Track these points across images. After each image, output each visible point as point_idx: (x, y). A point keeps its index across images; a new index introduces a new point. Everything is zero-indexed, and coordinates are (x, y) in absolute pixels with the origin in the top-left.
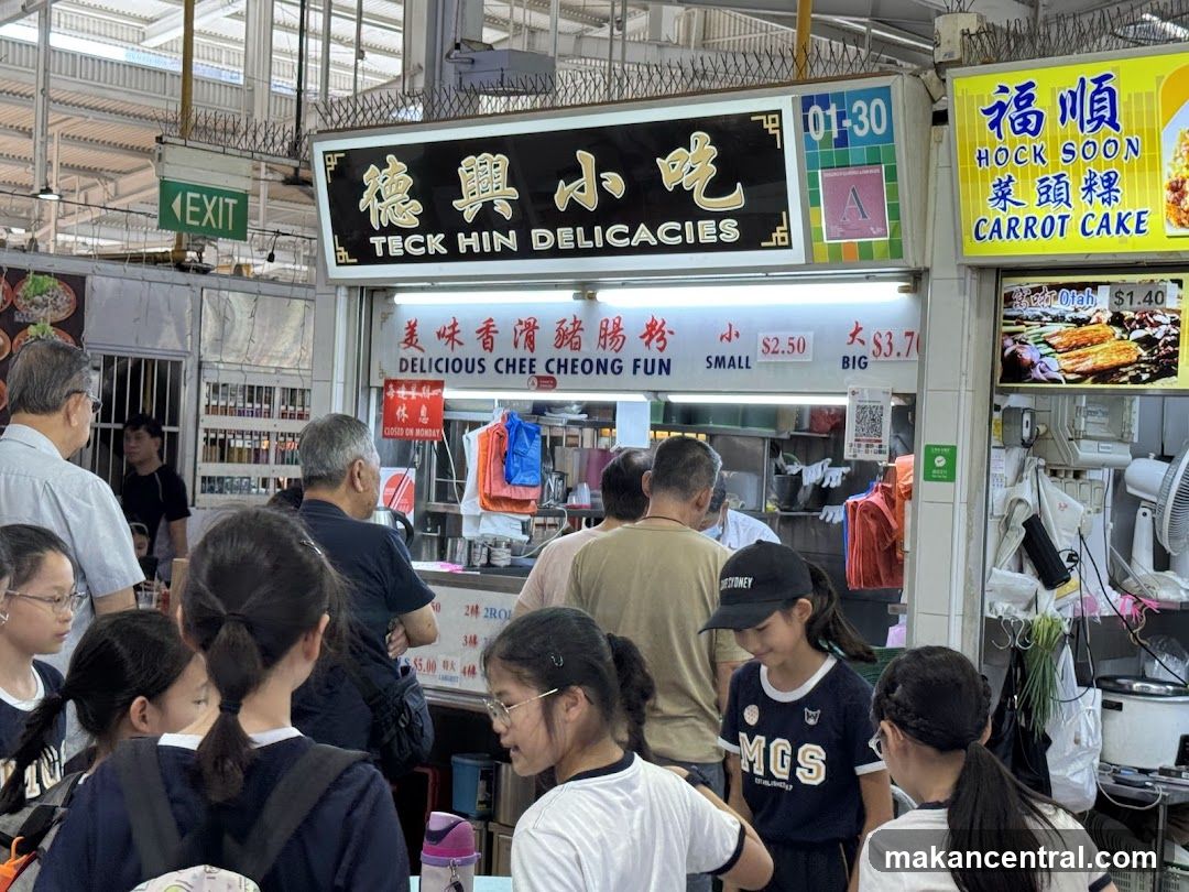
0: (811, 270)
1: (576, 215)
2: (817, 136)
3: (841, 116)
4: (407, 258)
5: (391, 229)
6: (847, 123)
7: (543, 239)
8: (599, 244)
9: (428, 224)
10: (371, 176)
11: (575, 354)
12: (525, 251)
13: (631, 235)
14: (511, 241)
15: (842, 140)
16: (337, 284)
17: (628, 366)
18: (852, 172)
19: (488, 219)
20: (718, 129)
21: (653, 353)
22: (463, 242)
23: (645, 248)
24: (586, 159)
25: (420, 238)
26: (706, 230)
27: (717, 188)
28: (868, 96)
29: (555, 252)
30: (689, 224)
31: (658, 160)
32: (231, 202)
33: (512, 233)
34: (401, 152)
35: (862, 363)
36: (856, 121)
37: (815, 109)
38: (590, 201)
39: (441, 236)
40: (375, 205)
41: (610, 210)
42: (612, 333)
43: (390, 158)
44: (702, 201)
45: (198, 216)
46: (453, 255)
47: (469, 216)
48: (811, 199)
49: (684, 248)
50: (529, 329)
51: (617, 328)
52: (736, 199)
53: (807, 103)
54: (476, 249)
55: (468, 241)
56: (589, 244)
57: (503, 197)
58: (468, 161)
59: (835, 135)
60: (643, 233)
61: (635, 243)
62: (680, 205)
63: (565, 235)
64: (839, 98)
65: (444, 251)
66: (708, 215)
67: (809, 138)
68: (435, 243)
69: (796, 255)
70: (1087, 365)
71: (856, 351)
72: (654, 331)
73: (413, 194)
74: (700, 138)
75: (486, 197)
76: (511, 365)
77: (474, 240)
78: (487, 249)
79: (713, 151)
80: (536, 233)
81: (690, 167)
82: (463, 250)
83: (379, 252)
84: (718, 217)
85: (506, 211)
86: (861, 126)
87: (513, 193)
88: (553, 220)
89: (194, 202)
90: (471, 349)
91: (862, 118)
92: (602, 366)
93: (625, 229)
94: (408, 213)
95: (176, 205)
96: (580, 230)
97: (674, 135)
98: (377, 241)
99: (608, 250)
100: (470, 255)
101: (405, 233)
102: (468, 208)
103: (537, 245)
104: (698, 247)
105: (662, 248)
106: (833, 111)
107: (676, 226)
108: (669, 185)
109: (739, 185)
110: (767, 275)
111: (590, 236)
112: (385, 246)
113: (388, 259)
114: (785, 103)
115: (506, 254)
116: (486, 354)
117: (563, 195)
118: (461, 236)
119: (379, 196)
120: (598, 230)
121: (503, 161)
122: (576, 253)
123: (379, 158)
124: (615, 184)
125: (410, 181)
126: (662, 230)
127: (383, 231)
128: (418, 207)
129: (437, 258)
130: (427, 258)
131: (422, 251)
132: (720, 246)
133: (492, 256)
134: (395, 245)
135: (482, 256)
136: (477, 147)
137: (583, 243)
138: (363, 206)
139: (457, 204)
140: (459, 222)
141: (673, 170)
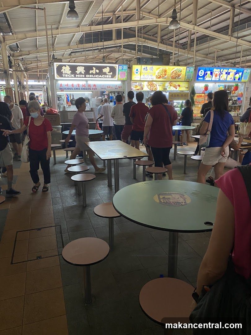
1: (92, 74)
4: (68, 77)
5: (66, 74)
9: (71, 74)
10: (64, 67)
11: (85, 88)
12: (85, 77)
14: (84, 76)
15: (122, 69)
17: (92, 89)
18: (123, 72)
19: (81, 73)
20: (110, 67)
21: (95, 87)
22: (77, 76)
23: (100, 78)
24: (94, 68)
26: (107, 76)
27: (109, 72)
29: (89, 77)
30: (106, 76)
34: (69, 65)
36: (124, 68)
37: (120, 66)
38: (94, 73)
39: (74, 75)
40: (64, 71)
41: (96, 74)
42: (90, 85)
43: (67, 66)
44: (107, 73)
46: (75, 77)
47: (78, 73)
48: (119, 74)
49: (105, 78)
50: (79, 85)
52: (111, 73)
56: (94, 77)
57: (83, 72)
58: (78, 67)
60: (100, 76)
62: (105, 74)
63: (91, 76)
66: (108, 75)
67: (119, 69)
68: (73, 76)
69: (117, 79)
70: (137, 89)
71: (116, 87)
72: (94, 85)
73: (70, 70)
75: (81, 71)
76: (76, 89)
77: (78, 76)
79: (109, 69)
80: (87, 75)
81: (106, 70)
83: (64, 76)
87: (85, 71)
88: (89, 74)
90: (71, 87)
92: (89, 89)
93: (98, 76)
94: (69, 72)
96: (93, 75)
98: (64, 75)
99: (96, 78)
100: (78, 77)
101: (68, 74)
102: (78, 72)
103: (87, 77)
104: (106, 78)
105: (102, 78)
106: (122, 67)
107: (104, 76)
108: (104, 71)
110: (113, 81)
112: (65, 76)
113: (65, 77)
114: (117, 65)
115: (83, 77)
116: (73, 88)
117: (91, 72)
118: (76, 75)
119: (65, 70)
120: (95, 75)
121: (83, 68)
122: (92, 78)
123: (65, 66)
124: (98, 71)
125: (70, 69)
126: (102, 76)
127: (65, 74)
128: (71, 72)
129: (73, 77)
130: (71, 77)
131: (70, 76)
132: (109, 78)
133: (81, 77)
134: (66, 75)
135: (79, 77)
136: (80, 66)
137: (93, 77)
138: (62, 71)
139: (76, 72)
140: (76, 74)
141: (104, 70)
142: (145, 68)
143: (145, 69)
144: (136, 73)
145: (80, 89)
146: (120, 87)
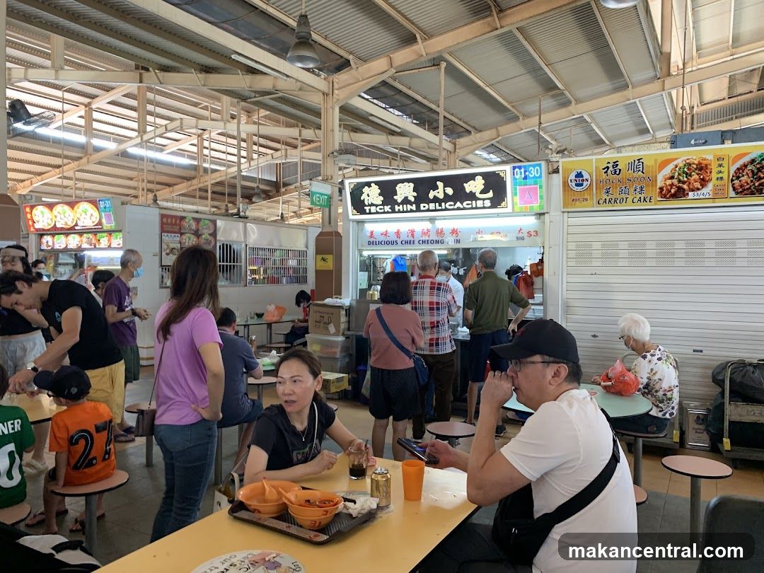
0: (513, 214)
1: (436, 200)
2: (517, 177)
3: (525, 172)
4: (377, 213)
5: (372, 205)
6: (527, 173)
7: (424, 207)
8: (443, 208)
9: (384, 204)
10: (366, 190)
11: (428, 238)
12: (418, 210)
13: (454, 205)
14: (414, 207)
15: (525, 178)
16: (353, 221)
18: (528, 186)
19: (406, 201)
20: (485, 175)
21: (454, 238)
22: (397, 208)
23: (459, 209)
24: (440, 184)
25: (382, 207)
26: (480, 203)
27: (483, 192)
28: (534, 166)
29: (428, 210)
30: (474, 202)
31: (465, 184)
32: (326, 197)
33: (414, 205)
34: (376, 183)
35: (523, 239)
36: (530, 172)
37: (517, 169)
38: (441, 196)
39: (390, 206)
40: (366, 198)
41: (447, 198)
42: (440, 232)
43: (373, 184)
44: (478, 195)
45: (319, 201)
46: (393, 211)
47: (399, 201)
48: (514, 194)
49: (472, 208)
50: (413, 232)
51: (442, 231)
52: (490, 194)
53: (514, 168)
54: (401, 210)
55: (399, 208)
56: (440, 208)
57: (411, 196)
58: (399, 185)
59: (523, 176)
60: (458, 205)
61: (456, 207)
62: (472, 196)
63: (432, 206)
64: (525, 167)
65: (390, 210)
66: (479, 199)
67: (514, 178)
68: (387, 208)
69: (509, 210)
71: (521, 235)
72: (454, 232)
73: (380, 194)
74: (479, 178)
75: (406, 195)
76: (406, 242)
77: (401, 207)
78: (405, 210)
79: (483, 182)
80: (422, 205)
81: (475, 186)
82: (397, 210)
83: (368, 211)
84: (484, 200)
85: (413, 200)
86: (532, 174)
87: (415, 194)
88: (429, 201)
89: (319, 197)
90: (394, 238)
91: (532, 172)
92: (437, 242)
93: (453, 203)
94: (379, 200)
95: (314, 198)
96: (437, 204)
97: (471, 177)
98: (367, 209)
99: (446, 209)
100: (399, 212)
101: (377, 206)
102: (399, 198)
103: (422, 208)
104: (476, 208)
105: (464, 209)
106: (523, 170)
107: (470, 202)
108: (468, 191)
109: (491, 191)
110: (498, 215)
111: (440, 205)
112: (370, 210)
113: (370, 213)
114: (507, 168)
115: (412, 211)
116: (398, 239)
117: (432, 194)
118: (396, 206)
119: (368, 195)
120: (443, 204)
121: (412, 185)
122: (436, 210)
123: (369, 184)
124: (450, 191)
125: (379, 191)
126: (465, 204)
127: (369, 205)
128: (382, 198)
129: (388, 212)
130: (384, 213)
131: (383, 211)
132: (484, 208)
133: (407, 212)
134: (373, 209)
135: (403, 212)
136: (403, 181)
137: (438, 208)
138: (362, 198)
139: (395, 197)
140: (396, 202)
141: (469, 187)
142: (610, 165)
143: (611, 169)
144: (577, 185)
145: (416, 242)
146: (533, 234)
